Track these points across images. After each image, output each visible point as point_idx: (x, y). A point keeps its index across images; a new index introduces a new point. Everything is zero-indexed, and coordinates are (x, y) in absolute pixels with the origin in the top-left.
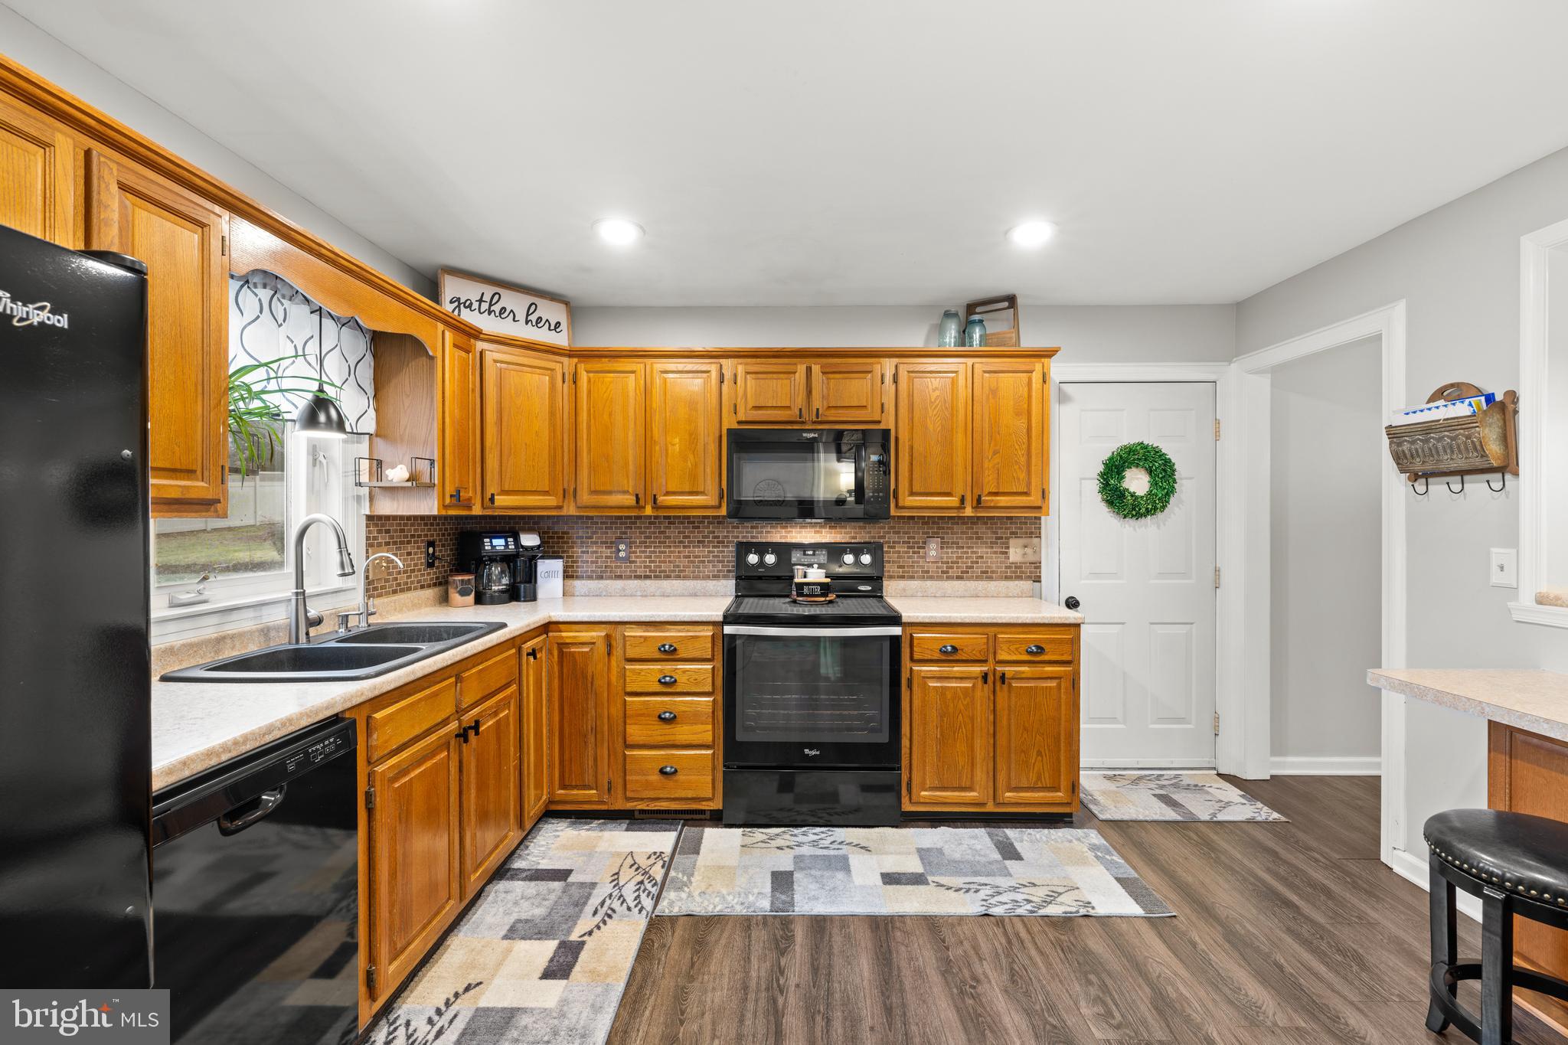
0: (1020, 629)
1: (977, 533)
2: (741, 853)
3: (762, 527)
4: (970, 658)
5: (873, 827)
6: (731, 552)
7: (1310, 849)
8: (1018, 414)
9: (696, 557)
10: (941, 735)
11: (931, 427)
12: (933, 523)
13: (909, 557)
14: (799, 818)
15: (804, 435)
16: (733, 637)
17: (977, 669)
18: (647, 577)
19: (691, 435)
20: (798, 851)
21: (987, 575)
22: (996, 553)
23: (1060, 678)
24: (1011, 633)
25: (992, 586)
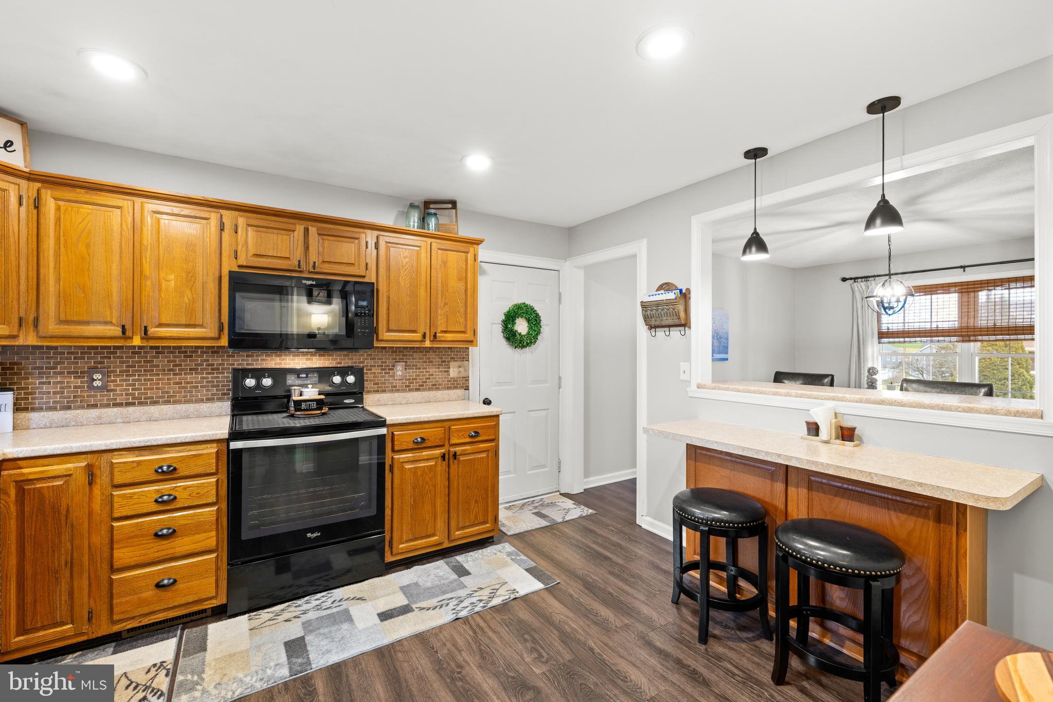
0: (465, 422)
1: (429, 358)
2: (251, 636)
4: (433, 445)
5: (363, 580)
6: (228, 377)
7: (608, 525)
8: (460, 279)
10: (414, 502)
11: (402, 284)
12: (400, 352)
13: (382, 377)
14: (301, 591)
15: (304, 282)
16: (239, 452)
17: (438, 452)
20: (305, 618)
21: (435, 387)
22: (441, 371)
23: (488, 451)
24: (459, 425)
25: (440, 394)
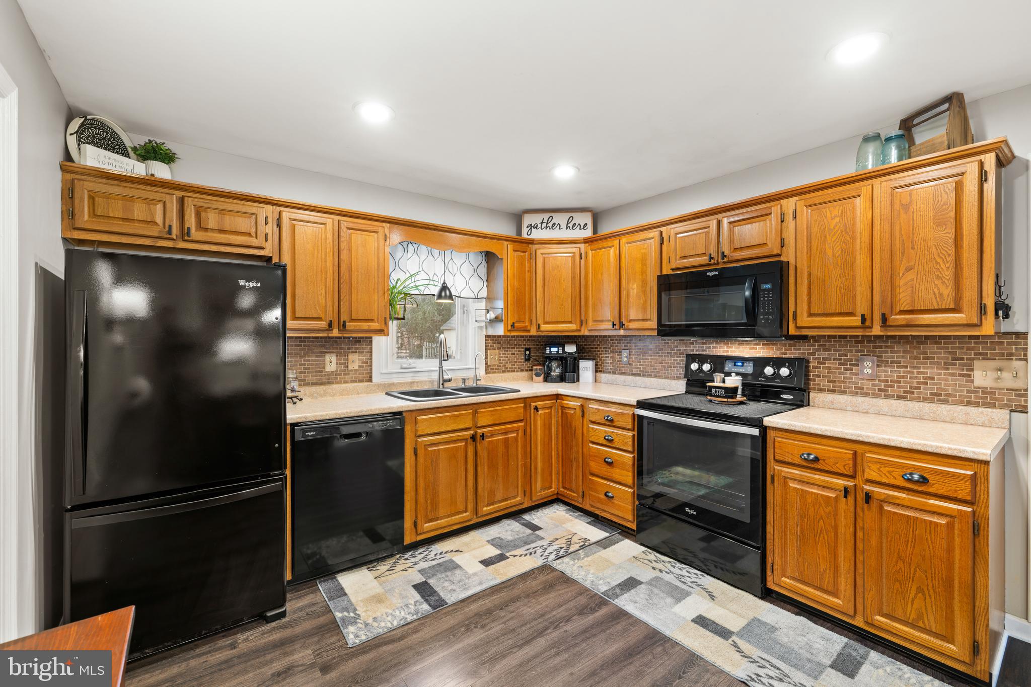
1: (925, 353)
2: (629, 560)
3: (710, 344)
4: (832, 470)
6: (683, 360)
9: (666, 363)
10: (801, 533)
12: (869, 342)
13: (840, 373)
15: (708, 274)
16: (641, 417)
17: (841, 482)
18: (638, 375)
19: (643, 281)
20: (663, 575)
21: (939, 398)
22: (953, 375)
23: (951, 516)
25: (944, 409)
